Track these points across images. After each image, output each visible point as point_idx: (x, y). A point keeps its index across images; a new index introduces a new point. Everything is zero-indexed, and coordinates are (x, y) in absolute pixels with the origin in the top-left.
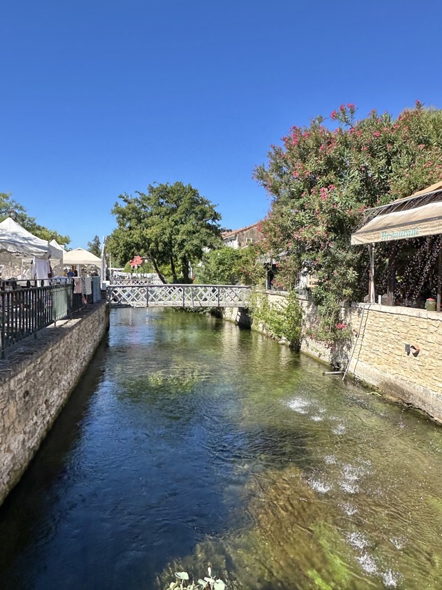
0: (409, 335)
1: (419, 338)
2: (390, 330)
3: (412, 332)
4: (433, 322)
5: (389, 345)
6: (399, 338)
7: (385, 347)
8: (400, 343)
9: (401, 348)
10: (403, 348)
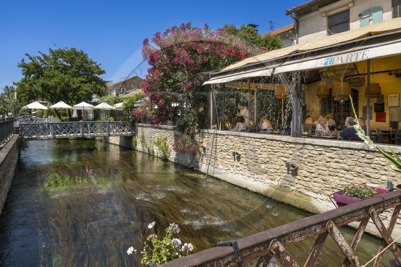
0: (234, 147)
1: (240, 147)
2: (224, 145)
3: (235, 145)
4: (247, 139)
5: (223, 153)
6: (229, 149)
7: (221, 155)
8: (229, 151)
9: (230, 154)
10: (231, 154)
